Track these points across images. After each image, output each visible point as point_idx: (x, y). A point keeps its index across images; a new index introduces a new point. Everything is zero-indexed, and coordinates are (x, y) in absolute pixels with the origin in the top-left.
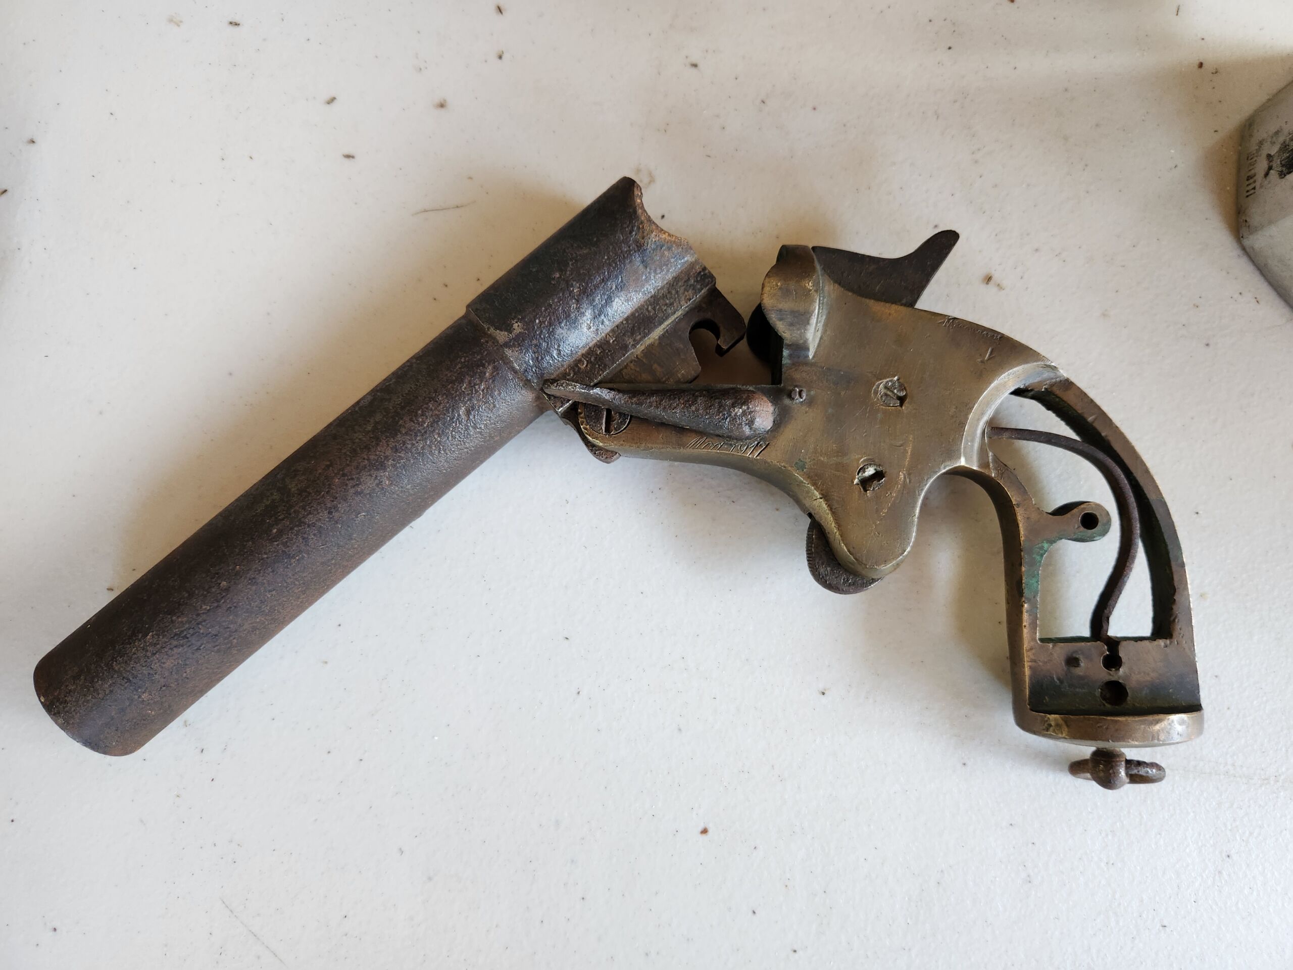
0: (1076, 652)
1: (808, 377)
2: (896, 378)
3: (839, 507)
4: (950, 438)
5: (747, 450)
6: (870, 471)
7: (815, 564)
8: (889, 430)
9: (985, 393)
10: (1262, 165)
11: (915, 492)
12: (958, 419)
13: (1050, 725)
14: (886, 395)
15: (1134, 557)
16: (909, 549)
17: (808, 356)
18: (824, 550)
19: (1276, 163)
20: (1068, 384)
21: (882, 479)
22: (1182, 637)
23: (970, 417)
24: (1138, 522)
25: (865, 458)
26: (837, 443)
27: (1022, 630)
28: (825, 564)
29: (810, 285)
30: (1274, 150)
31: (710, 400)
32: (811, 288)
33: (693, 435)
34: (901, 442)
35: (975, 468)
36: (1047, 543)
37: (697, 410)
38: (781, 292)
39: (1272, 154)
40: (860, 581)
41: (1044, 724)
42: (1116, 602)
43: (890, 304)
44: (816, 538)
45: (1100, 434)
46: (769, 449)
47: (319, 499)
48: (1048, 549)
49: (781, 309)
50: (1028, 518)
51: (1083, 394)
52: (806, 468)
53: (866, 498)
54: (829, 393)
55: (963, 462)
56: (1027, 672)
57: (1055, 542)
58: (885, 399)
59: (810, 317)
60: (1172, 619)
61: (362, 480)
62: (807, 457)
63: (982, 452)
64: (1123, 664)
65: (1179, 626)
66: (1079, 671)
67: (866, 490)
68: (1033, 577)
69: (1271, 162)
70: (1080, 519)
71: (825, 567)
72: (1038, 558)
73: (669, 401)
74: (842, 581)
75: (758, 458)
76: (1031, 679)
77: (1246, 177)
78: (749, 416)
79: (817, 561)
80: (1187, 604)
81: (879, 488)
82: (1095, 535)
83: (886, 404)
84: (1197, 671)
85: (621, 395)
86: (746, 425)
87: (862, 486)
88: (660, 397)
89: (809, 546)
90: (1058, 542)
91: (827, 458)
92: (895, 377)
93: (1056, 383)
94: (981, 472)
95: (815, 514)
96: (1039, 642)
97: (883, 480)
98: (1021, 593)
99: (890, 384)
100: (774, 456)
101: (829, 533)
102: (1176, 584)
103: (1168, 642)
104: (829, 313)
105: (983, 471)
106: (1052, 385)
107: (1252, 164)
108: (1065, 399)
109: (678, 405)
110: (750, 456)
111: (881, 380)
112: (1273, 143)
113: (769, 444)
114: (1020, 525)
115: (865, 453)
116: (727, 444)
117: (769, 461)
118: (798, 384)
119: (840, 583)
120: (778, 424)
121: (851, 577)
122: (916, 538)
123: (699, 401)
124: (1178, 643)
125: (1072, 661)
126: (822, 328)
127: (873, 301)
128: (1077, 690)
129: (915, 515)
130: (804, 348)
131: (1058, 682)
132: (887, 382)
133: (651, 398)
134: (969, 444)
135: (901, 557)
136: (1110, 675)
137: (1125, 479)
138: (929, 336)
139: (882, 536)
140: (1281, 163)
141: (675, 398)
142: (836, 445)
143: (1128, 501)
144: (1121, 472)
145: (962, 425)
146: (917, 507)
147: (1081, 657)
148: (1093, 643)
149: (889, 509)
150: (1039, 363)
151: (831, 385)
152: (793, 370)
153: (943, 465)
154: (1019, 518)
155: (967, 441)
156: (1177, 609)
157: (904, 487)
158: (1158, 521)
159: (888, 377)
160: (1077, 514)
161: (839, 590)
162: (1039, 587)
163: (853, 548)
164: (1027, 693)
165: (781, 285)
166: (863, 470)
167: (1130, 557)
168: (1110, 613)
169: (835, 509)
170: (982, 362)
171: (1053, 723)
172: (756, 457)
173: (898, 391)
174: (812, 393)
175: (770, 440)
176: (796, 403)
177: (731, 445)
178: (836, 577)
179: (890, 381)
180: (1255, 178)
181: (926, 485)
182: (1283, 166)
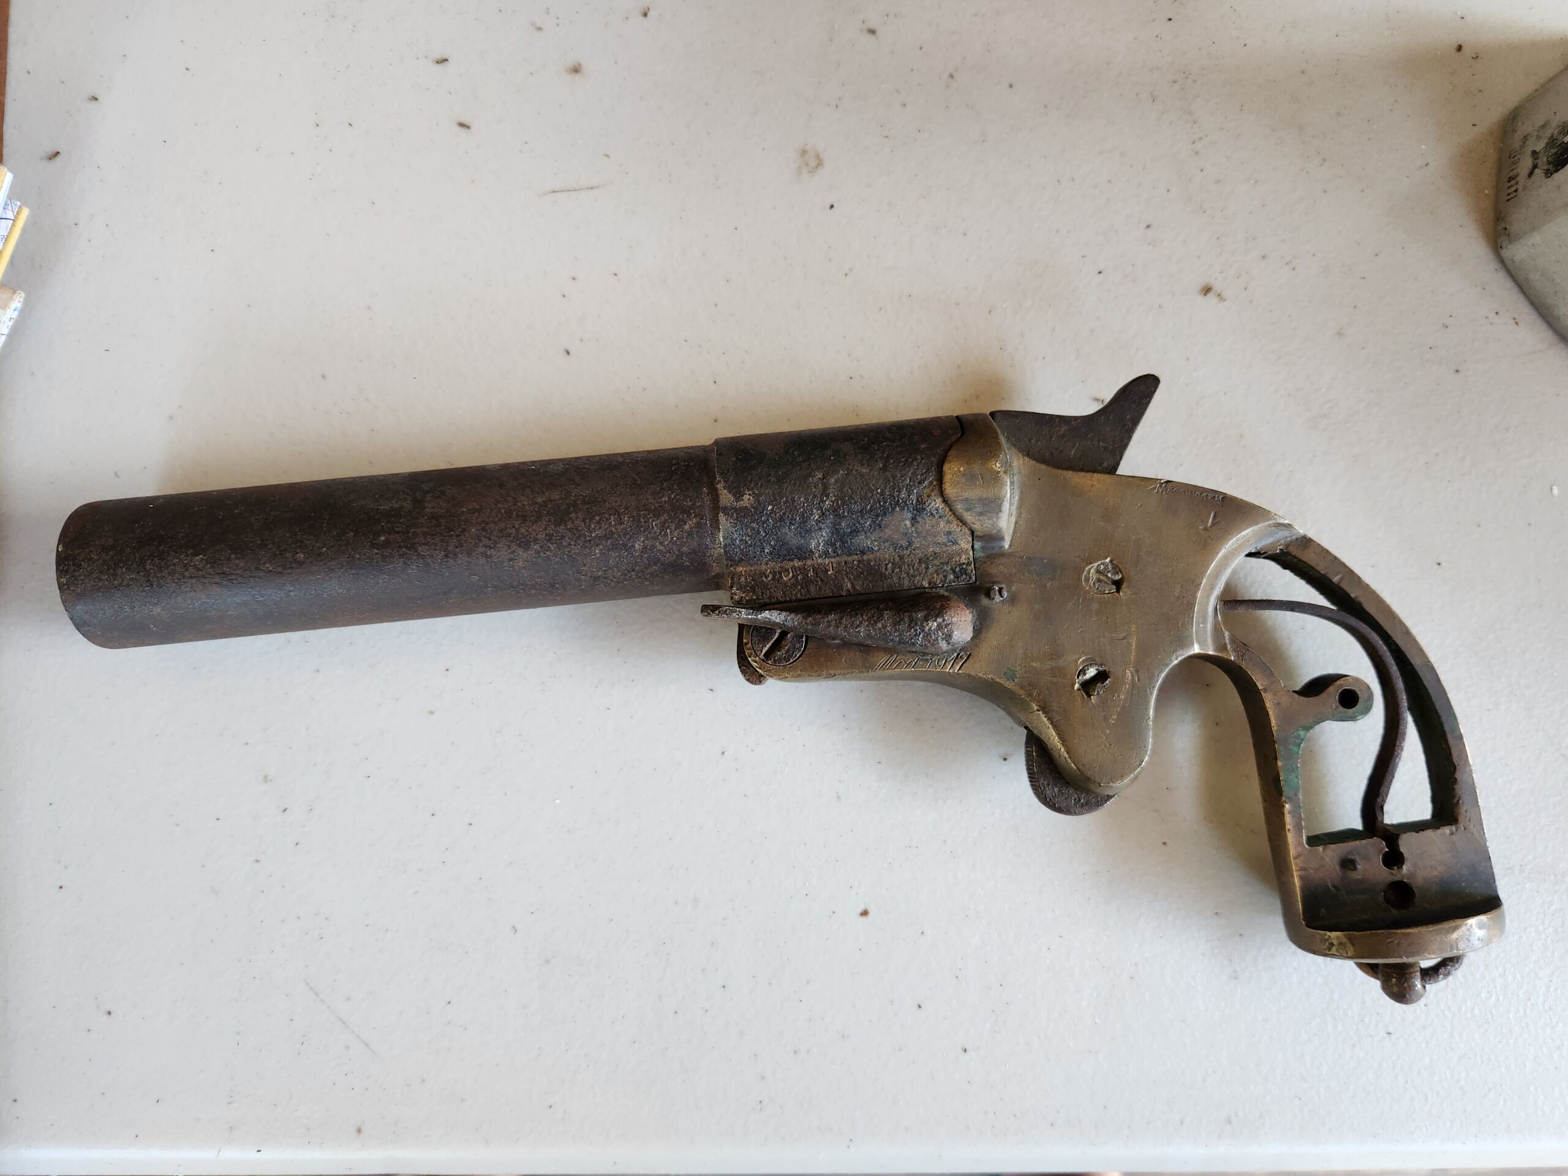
0: (1350, 852)
1: (1006, 571)
2: (1108, 560)
3: (1061, 720)
4: (1178, 623)
5: (947, 663)
6: (1091, 672)
7: (1040, 785)
8: (1107, 622)
9: (1212, 565)
10: (1526, 163)
11: (1146, 691)
12: (1185, 599)
13: (1332, 944)
14: (1099, 580)
15: (1404, 734)
16: (1146, 759)
17: (1004, 547)
18: (1048, 769)
19: (1543, 160)
20: (1306, 542)
21: (1107, 680)
22: (1469, 820)
23: (1199, 595)
24: (1404, 693)
25: (1084, 658)
26: (1049, 644)
27: (1286, 834)
28: (1051, 784)
29: (997, 466)
30: (1540, 146)
31: (898, 613)
32: (999, 470)
33: (881, 654)
34: (1124, 635)
35: (1211, 653)
36: (1303, 730)
37: (885, 627)
38: (964, 479)
39: (1538, 151)
40: (1093, 800)
41: (1325, 943)
42: (1389, 788)
43: (1091, 474)
44: (1037, 755)
45: (1349, 595)
46: (971, 660)
47: (445, 536)
48: (1305, 737)
49: (967, 498)
50: (1278, 704)
51: (1325, 551)
52: (1017, 678)
53: (1091, 705)
54: (1032, 586)
55: (1196, 649)
56: (1297, 881)
57: (1311, 728)
58: (1099, 585)
59: (1002, 503)
60: (1455, 801)
61: (498, 545)
62: (1017, 665)
63: (1217, 631)
64: (1405, 861)
65: (1464, 808)
66: (1356, 875)
67: (1089, 696)
68: (1292, 772)
69: (1535, 159)
70: (1337, 697)
71: (1052, 788)
72: (1295, 749)
73: (851, 618)
74: (1073, 801)
75: (960, 672)
76: (1303, 889)
77: (1507, 178)
78: (946, 630)
79: (1042, 781)
80: (1471, 783)
81: (1104, 692)
82: (1356, 714)
83: (1100, 591)
84: (1490, 858)
85: (793, 616)
86: (943, 640)
87: (1084, 691)
88: (839, 615)
89: (1031, 765)
90: (1315, 727)
91: (1040, 663)
92: (1106, 559)
93: (1291, 541)
94: (1218, 656)
95: (1032, 728)
96: (1306, 846)
97: (1107, 682)
98: (1280, 793)
99: (1102, 567)
100: (979, 668)
101: (1052, 749)
102: (1455, 760)
103: (1454, 828)
104: (1022, 492)
105: (1220, 655)
106: (1287, 545)
107: (1515, 162)
108: (1304, 559)
109: (861, 623)
110: (951, 671)
111: (1091, 563)
112: (1539, 138)
113: (970, 654)
114: (1271, 713)
115: (1083, 652)
116: (922, 660)
117: (973, 674)
118: (995, 579)
119: (1071, 805)
120: (978, 632)
121: (1083, 796)
122: (1154, 744)
123: (886, 617)
124: (1465, 829)
125: (1347, 864)
126: (1015, 512)
127: (1071, 472)
128: (1358, 896)
129: (1149, 718)
130: (998, 537)
131: (1334, 890)
132: (1099, 565)
133: (829, 616)
134: (1201, 625)
135: (1139, 769)
136: (1393, 874)
137: (1384, 645)
138: (1141, 506)
139: (1114, 747)
140: (1548, 161)
141: (857, 614)
142: (1049, 647)
143: (1390, 670)
144: (1378, 638)
145: (1191, 606)
146: (1150, 708)
147: (1358, 859)
148: (1369, 840)
149: (1119, 714)
150: (1271, 522)
151: (1034, 576)
152: (988, 563)
153: (1174, 655)
154: (1268, 705)
155: (1198, 623)
156: (1461, 789)
157: (1133, 687)
158: (1427, 689)
159: (1099, 560)
160: (1333, 693)
161: (1071, 813)
162: (1300, 782)
163: (1083, 765)
164: (1300, 907)
165: (965, 470)
166: (1083, 672)
167: (1399, 736)
168: (1384, 801)
169: (1056, 722)
170: (1206, 529)
171: (1335, 942)
172: (958, 671)
173: (1112, 575)
174: (1014, 588)
175: (972, 650)
176: (996, 603)
177: (927, 660)
178: (1066, 799)
179: (1102, 564)
180: (1518, 179)
181: (1157, 681)
182: (1549, 163)
